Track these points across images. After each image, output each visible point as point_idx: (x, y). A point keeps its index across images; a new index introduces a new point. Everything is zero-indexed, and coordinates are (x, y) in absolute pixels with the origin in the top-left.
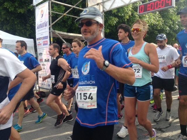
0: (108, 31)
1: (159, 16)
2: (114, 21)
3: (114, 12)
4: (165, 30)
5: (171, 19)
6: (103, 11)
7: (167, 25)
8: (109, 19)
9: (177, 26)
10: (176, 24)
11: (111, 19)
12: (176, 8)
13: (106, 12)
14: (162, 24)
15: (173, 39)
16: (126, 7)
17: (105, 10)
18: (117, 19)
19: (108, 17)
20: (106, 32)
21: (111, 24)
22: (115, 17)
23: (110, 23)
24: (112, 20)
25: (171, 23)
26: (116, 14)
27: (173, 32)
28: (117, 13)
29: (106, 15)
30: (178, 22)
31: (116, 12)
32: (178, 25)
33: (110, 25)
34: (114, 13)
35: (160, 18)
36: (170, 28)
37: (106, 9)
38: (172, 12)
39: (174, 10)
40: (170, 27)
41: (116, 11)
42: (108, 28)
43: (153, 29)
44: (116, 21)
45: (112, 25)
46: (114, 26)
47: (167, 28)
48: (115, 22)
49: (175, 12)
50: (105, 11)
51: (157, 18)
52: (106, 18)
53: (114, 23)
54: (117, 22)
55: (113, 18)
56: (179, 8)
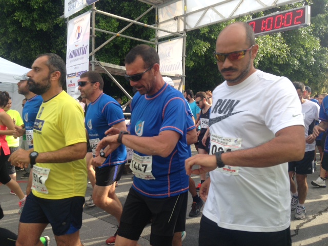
0: (192, 64)
1: (282, 40)
2: (202, 47)
3: (202, 32)
4: (292, 65)
5: (303, 47)
6: (185, 30)
7: (295, 57)
8: (194, 43)
9: (313, 59)
10: (312, 55)
11: (198, 44)
12: (312, 28)
13: (189, 32)
14: (287, 55)
15: (305, 80)
16: (224, 25)
17: (188, 29)
18: (208, 45)
19: (193, 41)
20: (189, 66)
22: (204, 41)
23: (196, 51)
24: (200, 46)
25: (302, 52)
26: (207, 36)
27: (305, 68)
28: (208, 35)
30: (315, 51)
31: (207, 32)
32: (314, 57)
33: (195, 54)
34: (203, 34)
35: (283, 44)
36: (300, 62)
37: (190, 27)
38: (305, 35)
39: (308, 32)
40: (300, 60)
41: (207, 30)
42: (191, 60)
43: (271, 63)
44: (206, 47)
45: (199, 54)
46: (202, 56)
47: (296, 62)
48: (205, 50)
49: (310, 34)
50: (187, 31)
51: (279, 44)
52: (188, 41)
53: (203, 51)
54: (207, 49)
55: (202, 43)
56: (317, 27)
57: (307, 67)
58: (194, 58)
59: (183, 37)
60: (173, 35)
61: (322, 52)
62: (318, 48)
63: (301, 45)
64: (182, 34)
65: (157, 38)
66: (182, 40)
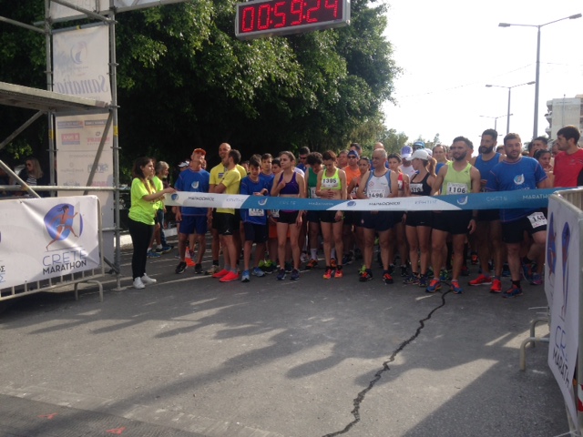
0: (131, 83)
1: (291, 53)
2: (151, 52)
3: (150, 20)
4: (307, 101)
5: (322, 70)
6: (113, 9)
7: (311, 87)
8: (133, 41)
9: (337, 94)
10: (335, 86)
11: (142, 44)
12: (335, 39)
13: (121, 13)
14: (299, 82)
15: (324, 129)
16: (193, 11)
17: (120, 7)
18: (163, 49)
19: (131, 37)
20: (124, 86)
21: (141, 60)
22: (154, 39)
23: (138, 57)
24: (146, 49)
25: (321, 80)
26: (159, 28)
27: (326, 109)
28: (162, 27)
29: (122, 29)
30: (340, 81)
31: (159, 21)
32: (339, 90)
33: (136, 64)
34: (150, 23)
35: (292, 61)
36: (318, 97)
37: (123, 4)
38: (325, 50)
39: (329, 45)
40: (318, 94)
41: (158, 17)
42: (129, 74)
43: (273, 94)
44: (158, 52)
45: (146, 65)
46: (150, 69)
47: (312, 96)
48: (157, 57)
49: (332, 49)
50: (118, 11)
51: (286, 60)
52: (120, 36)
53: (154, 60)
54: (161, 56)
55: (150, 43)
56: (342, 38)
57: (330, 107)
58: (134, 73)
59: (110, 23)
60: (86, 16)
61: (350, 82)
62: (344, 76)
63: (319, 67)
64: (106, 16)
65: (49, 20)
66: (106, 29)
